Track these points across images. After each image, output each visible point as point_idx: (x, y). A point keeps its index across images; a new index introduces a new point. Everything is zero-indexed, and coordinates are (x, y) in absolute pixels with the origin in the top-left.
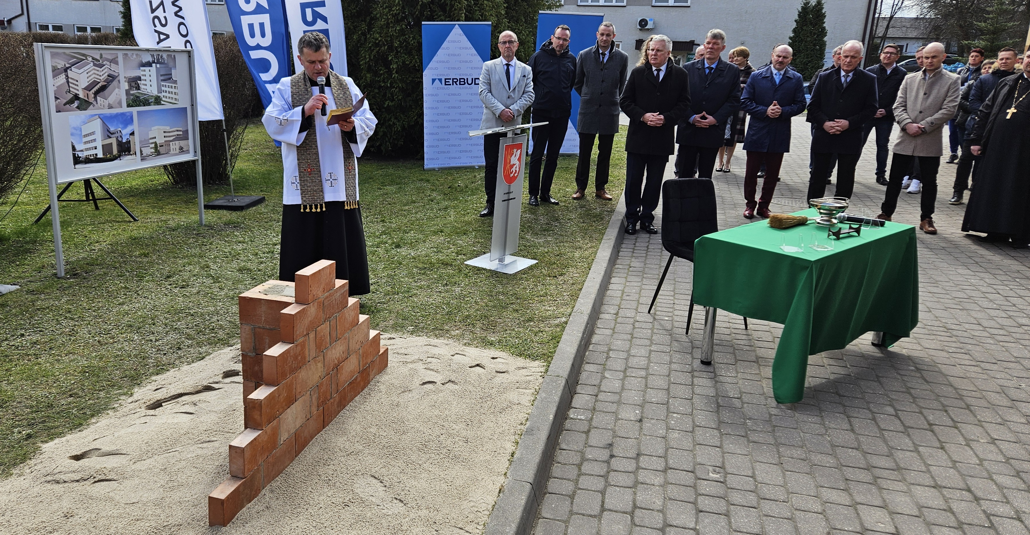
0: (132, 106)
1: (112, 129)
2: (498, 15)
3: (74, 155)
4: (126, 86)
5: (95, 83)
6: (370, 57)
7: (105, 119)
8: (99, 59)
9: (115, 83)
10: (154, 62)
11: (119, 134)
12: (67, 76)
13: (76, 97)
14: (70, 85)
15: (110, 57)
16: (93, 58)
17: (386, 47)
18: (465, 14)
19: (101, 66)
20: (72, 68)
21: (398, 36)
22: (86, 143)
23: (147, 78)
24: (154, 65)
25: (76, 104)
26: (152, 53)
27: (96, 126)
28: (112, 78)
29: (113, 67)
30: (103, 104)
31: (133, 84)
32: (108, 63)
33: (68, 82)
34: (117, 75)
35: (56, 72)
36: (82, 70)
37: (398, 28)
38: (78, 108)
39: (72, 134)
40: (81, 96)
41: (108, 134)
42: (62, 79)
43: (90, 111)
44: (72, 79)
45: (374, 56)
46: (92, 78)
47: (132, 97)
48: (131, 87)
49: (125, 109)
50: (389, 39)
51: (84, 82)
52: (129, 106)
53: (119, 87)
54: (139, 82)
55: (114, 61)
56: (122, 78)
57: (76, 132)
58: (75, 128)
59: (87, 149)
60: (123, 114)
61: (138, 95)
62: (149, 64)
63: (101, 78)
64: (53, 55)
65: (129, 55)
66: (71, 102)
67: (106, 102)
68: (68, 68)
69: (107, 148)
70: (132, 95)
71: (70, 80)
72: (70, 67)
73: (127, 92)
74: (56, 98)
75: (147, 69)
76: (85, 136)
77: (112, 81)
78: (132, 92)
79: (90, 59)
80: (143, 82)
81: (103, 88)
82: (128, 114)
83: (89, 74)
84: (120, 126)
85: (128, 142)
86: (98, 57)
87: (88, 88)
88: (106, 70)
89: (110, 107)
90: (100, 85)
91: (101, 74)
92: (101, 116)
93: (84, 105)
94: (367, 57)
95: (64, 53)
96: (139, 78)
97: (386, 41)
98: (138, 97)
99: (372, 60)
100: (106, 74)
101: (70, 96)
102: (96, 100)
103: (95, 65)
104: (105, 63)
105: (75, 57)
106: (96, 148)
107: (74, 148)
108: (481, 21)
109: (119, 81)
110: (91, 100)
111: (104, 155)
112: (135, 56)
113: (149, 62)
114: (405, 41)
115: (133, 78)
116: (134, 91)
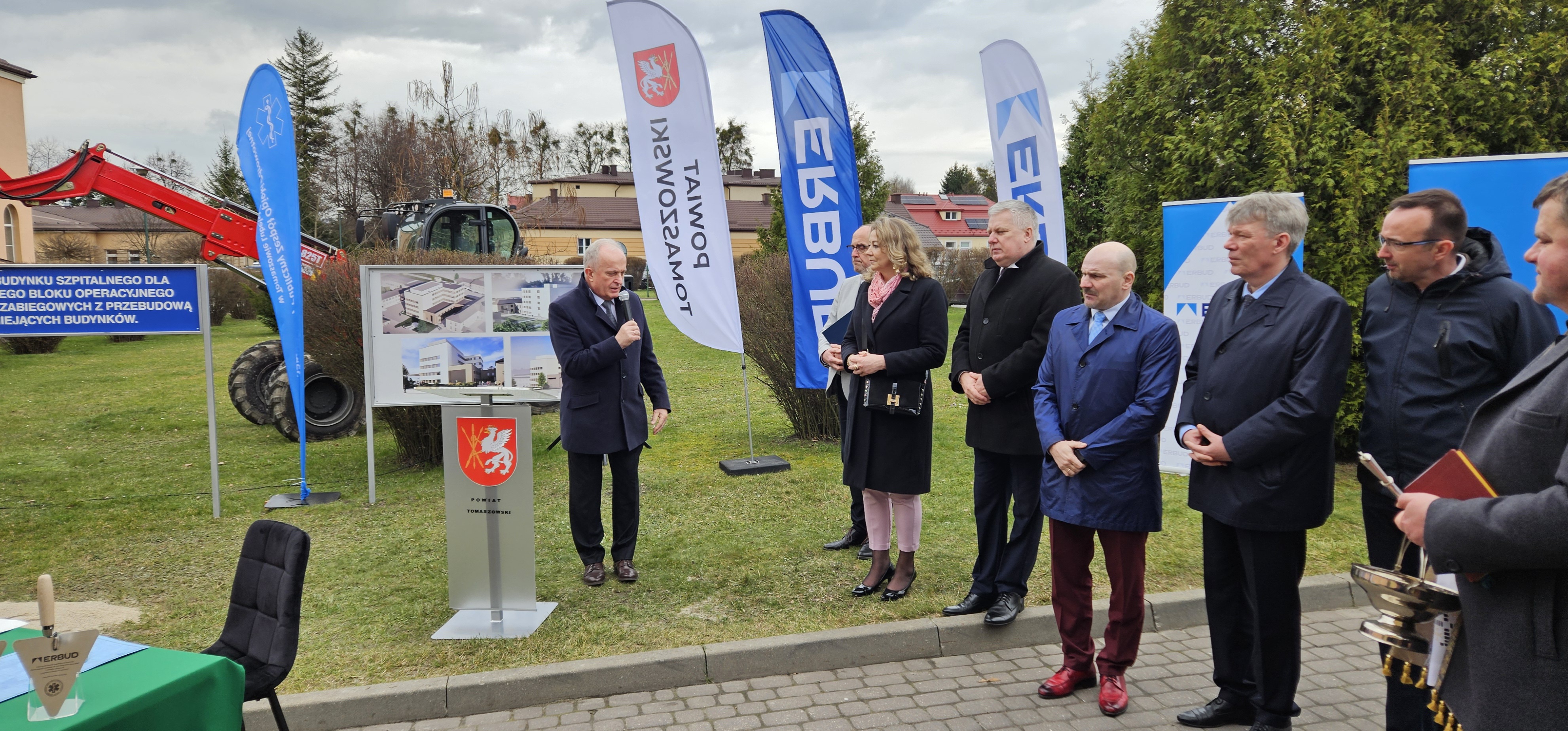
0: (503, 331)
1: (465, 355)
3: (405, 379)
4: (496, 309)
5: (445, 305)
7: (456, 344)
9: (477, 305)
11: (477, 361)
12: (403, 298)
13: (415, 319)
14: (406, 306)
15: (469, 278)
16: (442, 279)
19: (455, 287)
20: (411, 289)
22: (425, 368)
24: (546, 285)
25: (414, 325)
26: (545, 272)
27: (443, 351)
28: (470, 299)
29: (474, 288)
30: (455, 328)
31: (508, 307)
32: (464, 284)
33: (404, 304)
34: (478, 296)
35: (386, 293)
36: (426, 292)
38: (416, 330)
39: (404, 357)
40: (422, 317)
41: (459, 360)
42: (395, 300)
43: (434, 334)
46: (439, 300)
47: (503, 321)
48: (502, 310)
49: (490, 334)
51: (427, 303)
52: (497, 330)
53: (482, 310)
54: (517, 304)
55: (476, 282)
56: (488, 301)
57: (410, 354)
58: (408, 351)
59: (425, 374)
60: (486, 340)
61: (513, 319)
62: (538, 284)
63: (455, 300)
64: (383, 278)
65: (504, 275)
66: (407, 323)
67: (461, 326)
68: (405, 289)
69: (458, 375)
70: (504, 318)
71: (406, 301)
72: (408, 289)
73: (496, 316)
74: (385, 319)
75: (533, 289)
76: (424, 360)
77: (471, 303)
78: (503, 315)
79: (436, 280)
81: (456, 311)
82: (496, 340)
83: (435, 296)
84: (481, 352)
85: (493, 371)
86: (453, 279)
87: (434, 310)
88: (462, 291)
89: (466, 331)
90: (452, 307)
91: (453, 295)
92: (451, 341)
93: (425, 327)
95: (401, 275)
96: (520, 300)
98: (514, 321)
100: (462, 295)
101: (405, 318)
102: (445, 324)
103: (445, 286)
105: (414, 278)
106: (438, 373)
107: (405, 372)
109: (483, 303)
110: (438, 323)
111: (453, 380)
112: (511, 276)
113: (537, 281)
115: (508, 300)
116: (509, 315)
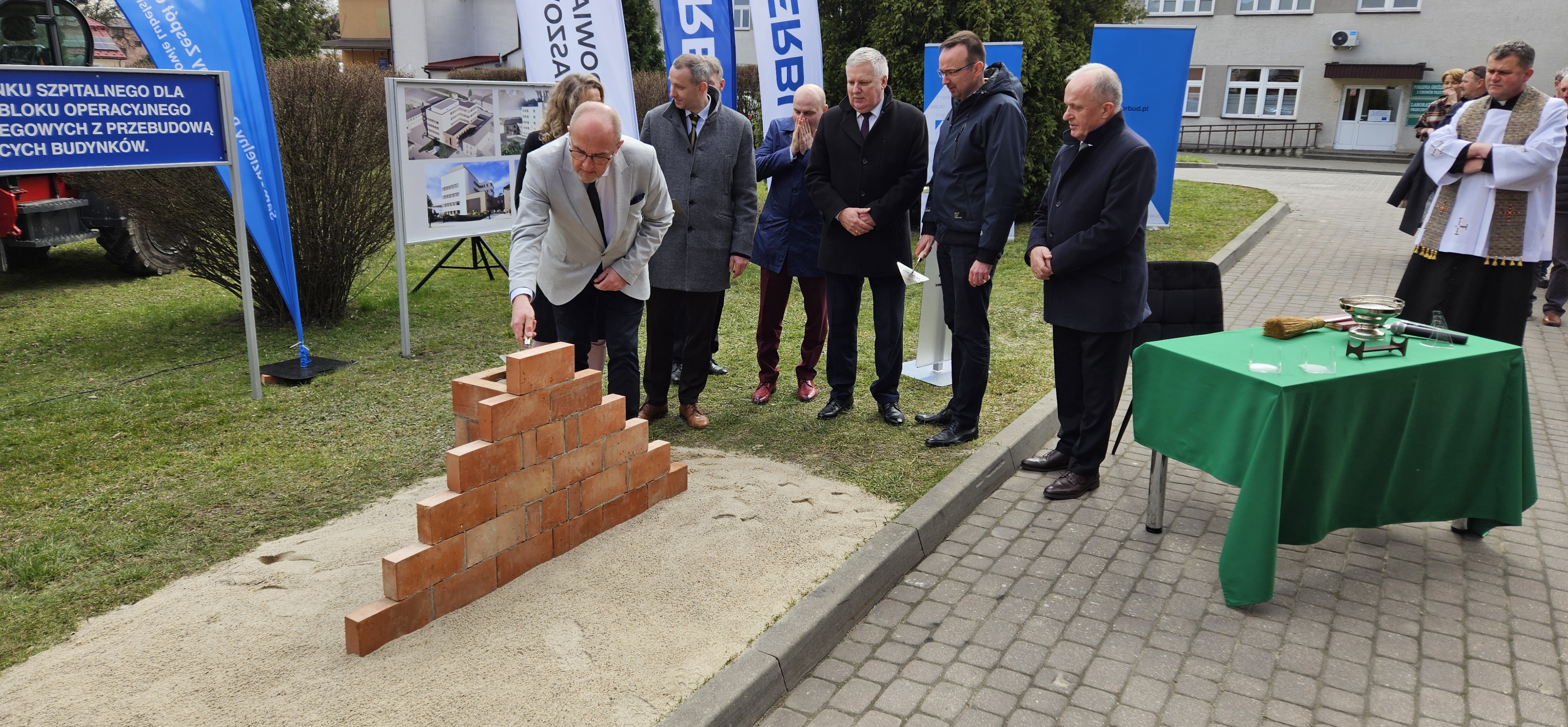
0: (508, 154)
1: (480, 181)
3: (430, 211)
4: (502, 129)
5: (461, 125)
7: (471, 170)
8: (466, 95)
9: (487, 125)
10: (540, 100)
11: (490, 188)
12: (425, 117)
13: (436, 142)
14: (429, 127)
15: (482, 95)
16: (459, 96)
19: (469, 105)
20: (432, 107)
22: (445, 197)
23: (531, 120)
24: (540, 104)
25: (435, 150)
26: (538, 90)
27: (461, 178)
28: (483, 120)
29: (486, 106)
30: (469, 150)
31: (511, 127)
32: (479, 102)
33: (426, 124)
34: (489, 116)
35: (411, 112)
36: (445, 110)
38: (437, 154)
39: (428, 186)
40: (442, 140)
41: (476, 187)
42: (418, 120)
43: (453, 159)
44: (431, 120)
46: (457, 120)
47: (509, 143)
48: (508, 130)
49: (499, 157)
51: (446, 123)
52: (504, 153)
53: (492, 131)
54: (518, 124)
55: (488, 99)
56: (496, 120)
57: (434, 183)
58: (432, 179)
59: (446, 205)
60: (496, 164)
61: (517, 140)
62: (534, 103)
63: (469, 120)
64: (408, 92)
65: (508, 92)
66: (429, 147)
67: (475, 149)
68: (427, 107)
69: (473, 204)
70: (510, 140)
71: (428, 122)
72: (429, 106)
73: (503, 137)
74: (410, 142)
75: (531, 109)
76: (446, 188)
77: (483, 123)
78: (509, 137)
79: (456, 97)
80: (524, 125)
81: (471, 132)
82: (502, 164)
83: (454, 115)
84: (492, 178)
85: (502, 198)
87: (452, 132)
88: (476, 110)
89: (480, 154)
90: (467, 128)
91: (469, 115)
92: (467, 166)
93: (445, 151)
96: (520, 120)
98: (517, 143)
100: (476, 115)
101: (427, 141)
102: (461, 146)
103: (461, 104)
104: (474, 101)
105: (436, 95)
106: (458, 204)
107: (430, 203)
108: (1013, 40)
109: (492, 124)
110: (455, 145)
111: (468, 212)
112: (515, 93)
113: (534, 100)
115: (512, 120)
116: (511, 136)
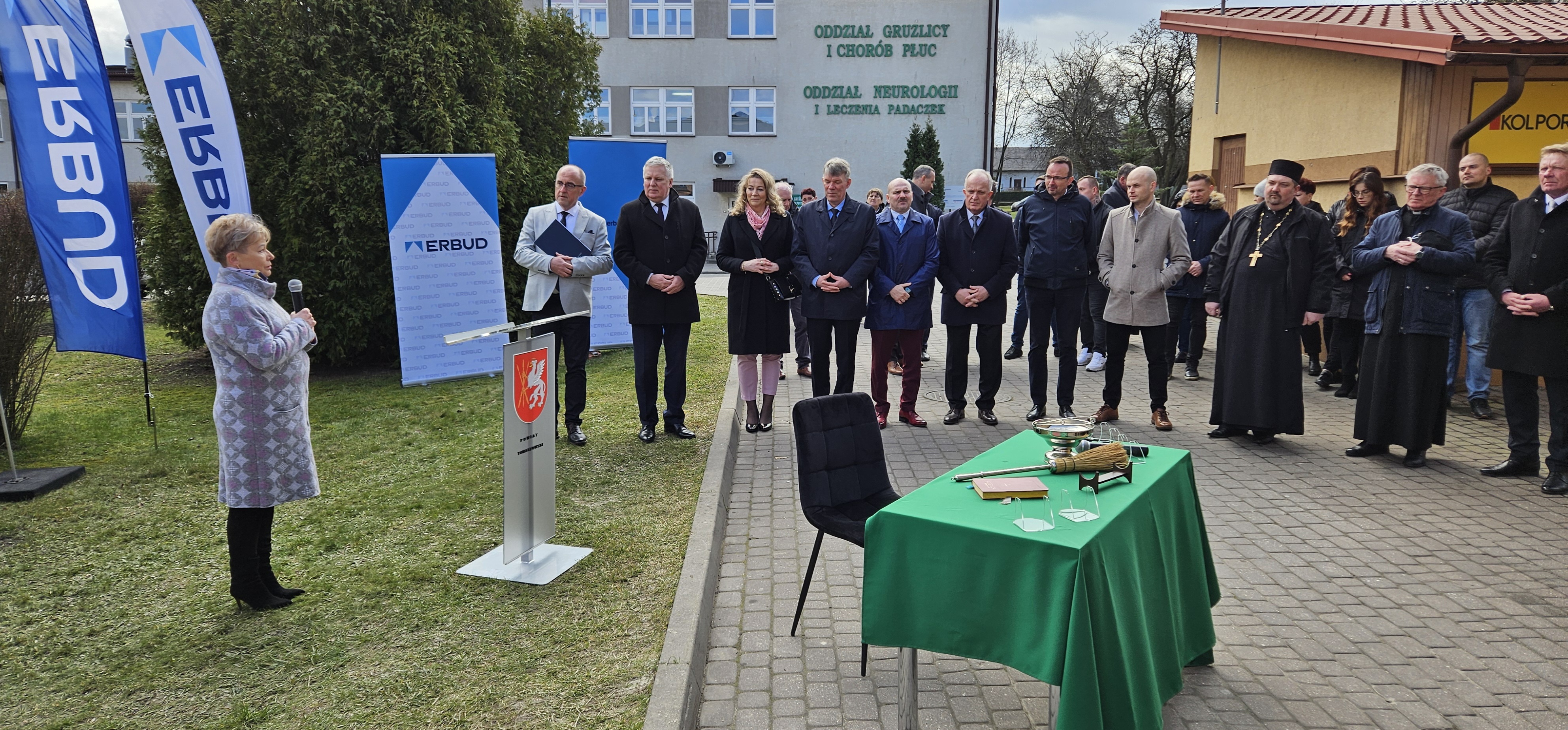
2: (508, 144)
6: (296, 212)
17: (324, 195)
18: (453, 142)
21: (343, 178)
37: (342, 166)
45: (304, 210)
50: (328, 182)
94: (291, 211)
97: (323, 185)
99: (301, 217)
108: (480, 152)
114: (355, 184)
